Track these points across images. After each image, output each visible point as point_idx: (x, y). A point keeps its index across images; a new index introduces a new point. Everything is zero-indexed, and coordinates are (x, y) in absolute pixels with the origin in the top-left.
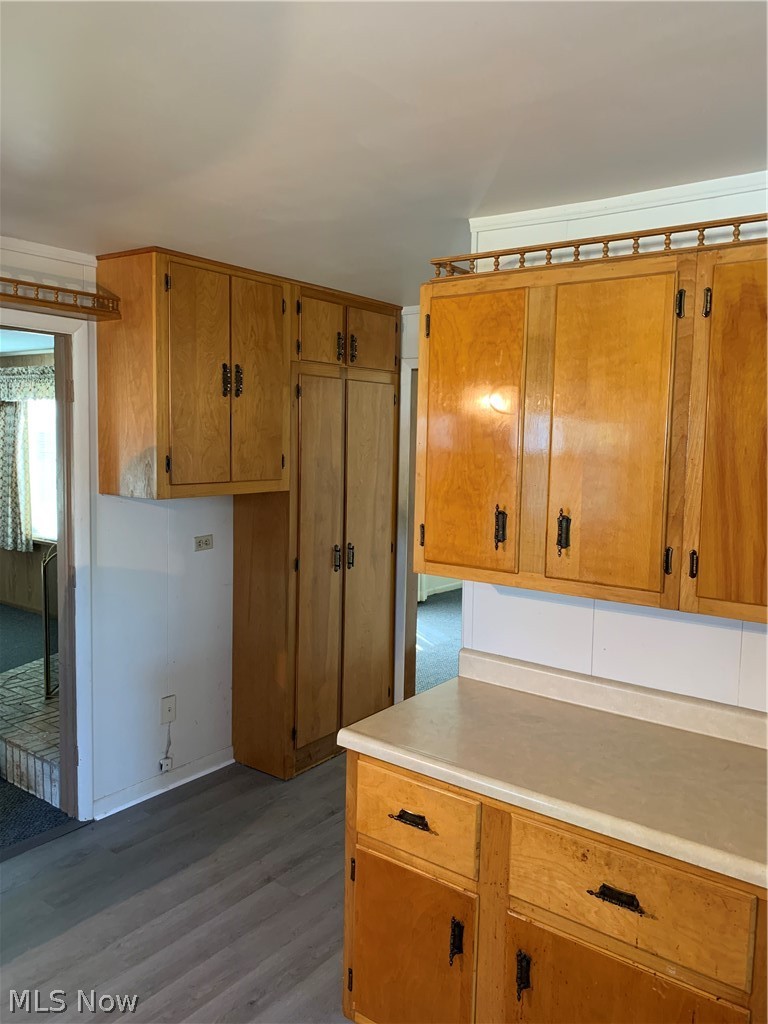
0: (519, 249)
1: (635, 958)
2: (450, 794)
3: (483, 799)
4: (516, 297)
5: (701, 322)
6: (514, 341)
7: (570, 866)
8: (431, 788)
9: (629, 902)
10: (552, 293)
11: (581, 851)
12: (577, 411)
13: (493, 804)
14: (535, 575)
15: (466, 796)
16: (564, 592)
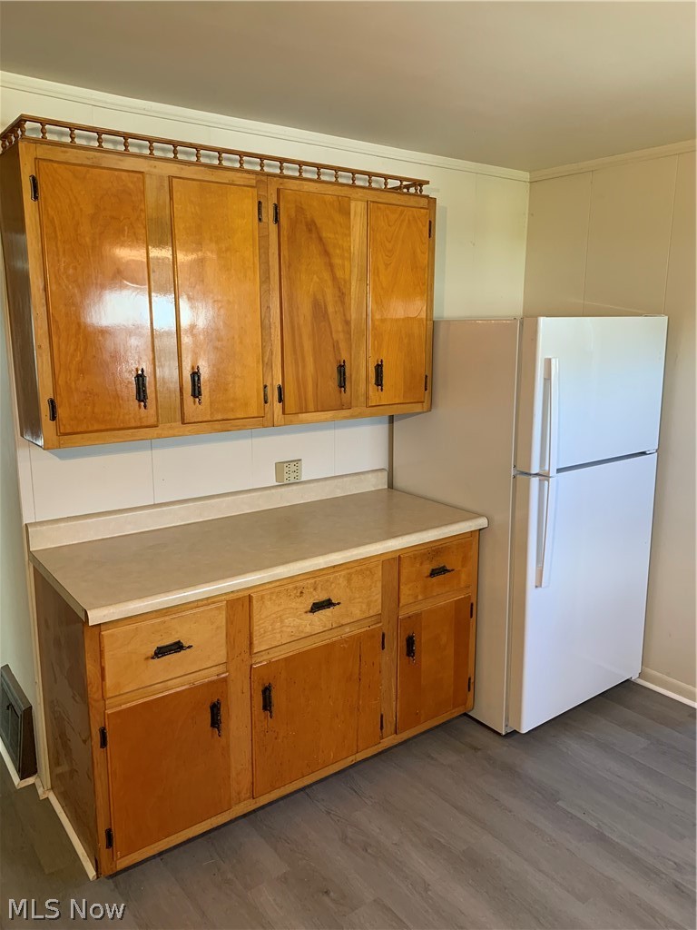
0: (125, 133)
1: (330, 636)
2: (202, 609)
3: (227, 597)
4: (135, 179)
5: (273, 227)
6: (137, 219)
7: (294, 605)
8: (184, 614)
9: (328, 604)
10: (166, 184)
11: (299, 591)
12: (197, 287)
13: (234, 596)
14: (173, 424)
15: (214, 603)
16: (197, 433)
